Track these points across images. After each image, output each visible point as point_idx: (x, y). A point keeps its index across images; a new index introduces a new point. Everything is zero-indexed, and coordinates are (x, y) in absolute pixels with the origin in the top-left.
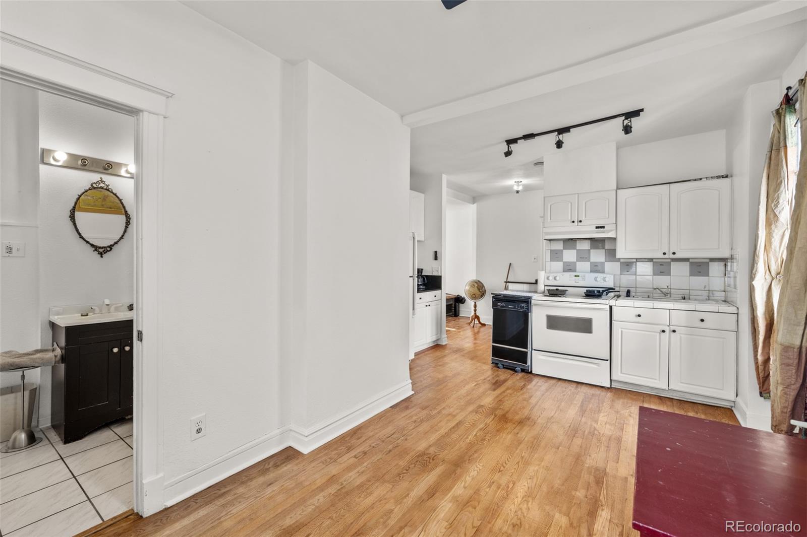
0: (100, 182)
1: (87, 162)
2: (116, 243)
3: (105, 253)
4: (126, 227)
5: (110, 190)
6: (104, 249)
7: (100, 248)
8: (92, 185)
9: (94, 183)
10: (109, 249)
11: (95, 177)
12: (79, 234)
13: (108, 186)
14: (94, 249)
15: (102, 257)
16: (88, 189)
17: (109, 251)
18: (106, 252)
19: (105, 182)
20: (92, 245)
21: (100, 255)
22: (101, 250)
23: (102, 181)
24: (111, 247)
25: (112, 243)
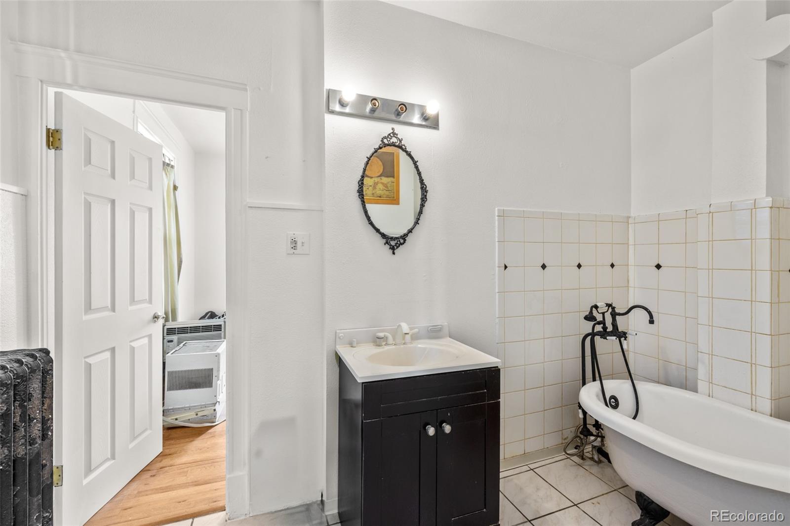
0: (392, 135)
1: (377, 104)
2: (410, 231)
3: (397, 247)
4: (422, 206)
5: (404, 147)
6: (396, 242)
7: (392, 239)
8: (382, 141)
9: (385, 138)
10: (402, 241)
11: (385, 129)
12: (368, 218)
13: (401, 141)
14: (384, 241)
15: (394, 253)
16: (377, 147)
17: (402, 244)
18: (399, 246)
19: (397, 135)
20: (383, 236)
21: (391, 251)
22: (393, 243)
23: (394, 134)
24: (404, 237)
25: (405, 231)
